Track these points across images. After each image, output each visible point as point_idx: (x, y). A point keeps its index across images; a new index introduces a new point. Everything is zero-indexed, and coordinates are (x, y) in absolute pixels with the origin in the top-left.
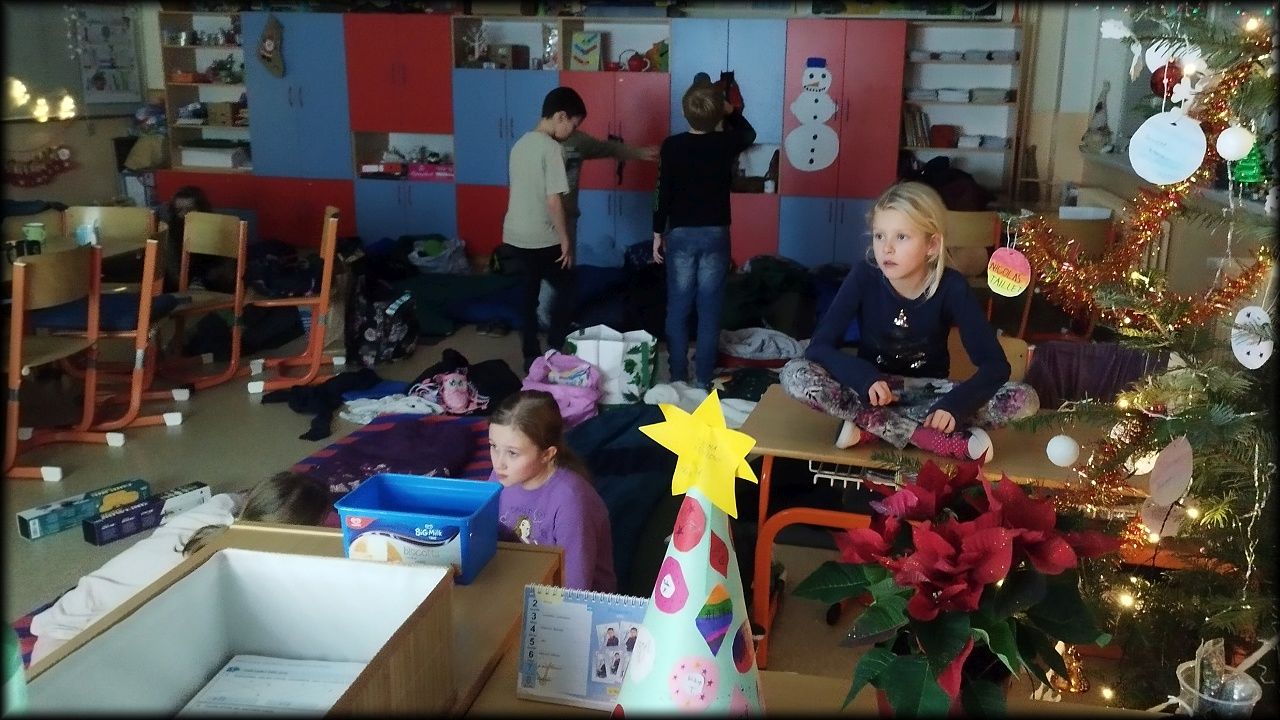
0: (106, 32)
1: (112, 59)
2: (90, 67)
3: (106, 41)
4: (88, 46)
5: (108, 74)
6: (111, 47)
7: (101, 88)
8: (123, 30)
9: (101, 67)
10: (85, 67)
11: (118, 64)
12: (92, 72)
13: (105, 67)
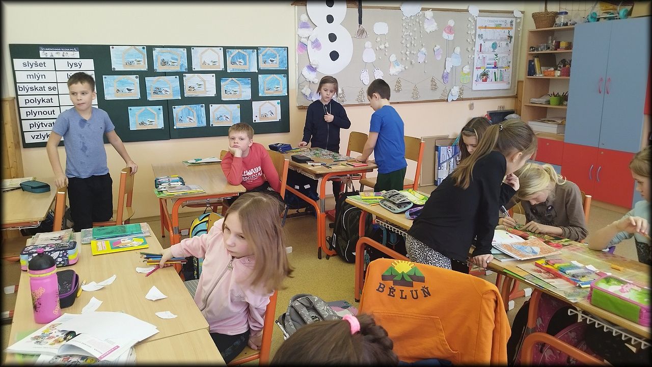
0: (494, 46)
1: (496, 63)
2: (480, 68)
3: (494, 51)
4: (481, 55)
5: (491, 72)
6: (496, 55)
7: (486, 80)
8: (507, 44)
9: (487, 68)
10: (477, 68)
11: (499, 65)
12: (481, 71)
13: (490, 68)
